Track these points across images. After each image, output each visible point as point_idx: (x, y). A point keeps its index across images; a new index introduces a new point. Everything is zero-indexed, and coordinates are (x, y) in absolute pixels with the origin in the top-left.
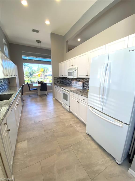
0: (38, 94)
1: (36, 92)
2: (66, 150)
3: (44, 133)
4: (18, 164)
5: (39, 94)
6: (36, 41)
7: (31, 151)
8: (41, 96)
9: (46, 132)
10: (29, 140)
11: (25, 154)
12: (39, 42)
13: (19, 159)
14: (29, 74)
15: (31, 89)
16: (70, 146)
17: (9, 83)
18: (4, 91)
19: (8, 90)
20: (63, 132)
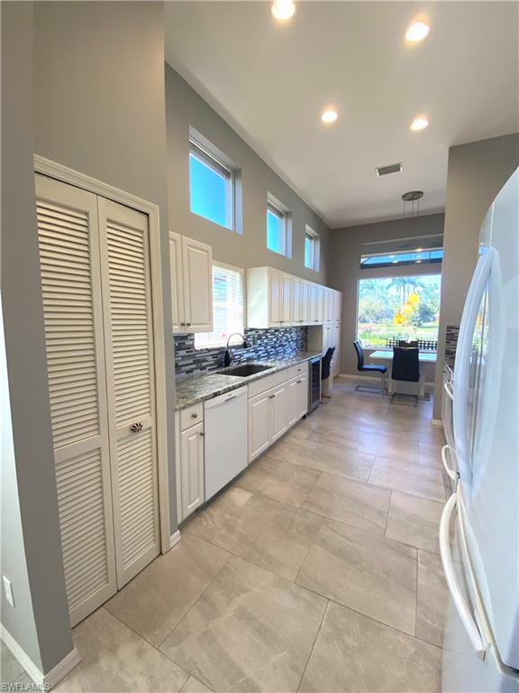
0: (387, 390)
1: (380, 379)
2: (305, 594)
3: (298, 505)
4: (205, 523)
5: (390, 390)
6: (403, 196)
7: (240, 521)
8: (397, 397)
9: (304, 507)
10: (258, 495)
11: (228, 517)
12: (414, 196)
13: (213, 517)
14: (418, 314)
15: (365, 366)
16: (331, 597)
17: (306, 341)
18: (279, 360)
19: (295, 357)
20: (351, 544)
